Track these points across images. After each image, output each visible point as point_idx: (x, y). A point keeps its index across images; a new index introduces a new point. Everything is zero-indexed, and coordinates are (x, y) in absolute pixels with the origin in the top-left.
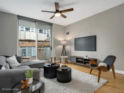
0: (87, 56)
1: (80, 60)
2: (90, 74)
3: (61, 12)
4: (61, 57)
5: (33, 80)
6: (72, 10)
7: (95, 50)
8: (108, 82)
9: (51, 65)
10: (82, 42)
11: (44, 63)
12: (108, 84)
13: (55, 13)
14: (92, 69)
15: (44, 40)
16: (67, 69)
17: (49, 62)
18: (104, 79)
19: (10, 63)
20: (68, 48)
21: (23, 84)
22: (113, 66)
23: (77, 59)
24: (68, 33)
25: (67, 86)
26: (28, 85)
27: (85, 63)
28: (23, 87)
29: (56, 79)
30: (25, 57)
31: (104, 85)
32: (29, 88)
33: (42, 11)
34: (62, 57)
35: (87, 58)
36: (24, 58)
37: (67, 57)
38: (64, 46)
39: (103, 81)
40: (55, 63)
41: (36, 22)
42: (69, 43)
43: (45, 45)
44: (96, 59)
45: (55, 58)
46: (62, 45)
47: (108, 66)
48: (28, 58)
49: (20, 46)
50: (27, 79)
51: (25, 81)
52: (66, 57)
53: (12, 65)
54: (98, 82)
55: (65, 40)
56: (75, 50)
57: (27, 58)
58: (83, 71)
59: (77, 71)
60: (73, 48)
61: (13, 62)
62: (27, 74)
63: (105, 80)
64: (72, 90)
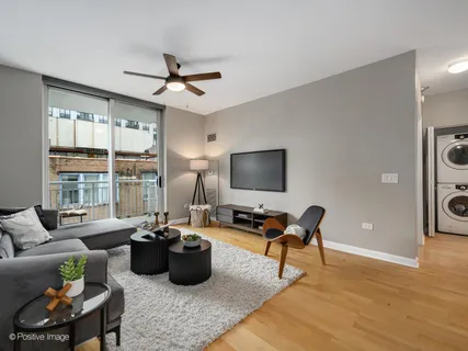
0: (261, 207)
1: (245, 216)
2: (266, 254)
3: (184, 79)
4: (191, 207)
5: (86, 284)
6: (217, 75)
7: (284, 189)
8: (304, 275)
9: (153, 235)
10: (250, 166)
11: (133, 230)
12: (303, 280)
13: (168, 80)
14: (269, 243)
15: (142, 151)
16: (199, 247)
17: (146, 227)
18: (297, 266)
19: (15, 233)
20: (211, 180)
21: (51, 298)
22: (318, 231)
23: (236, 213)
24: (212, 138)
25: (195, 294)
26: (69, 301)
27: (256, 225)
28: (51, 306)
29: (165, 277)
30: (68, 212)
31: (294, 283)
32: (70, 307)
33: (126, 72)
34: (194, 207)
35: (261, 211)
36: (65, 216)
37: (207, 207)
38: (199, 175)
39: (292, 272)
40: (166, 229)
41: (108, 99)
42: (214, 165)
43: (147, 167)
44: (286, 214)
45: (166, 214)
46: (194, 171)
47: (307, 232)
48: (82, 215)
49: (58, 170)
50: (65, 282)
51: (59, 288)
52: (203, 207)
53: (23, 240)
54: (280, 276)
55: (204, 158)
56: (231, 187)
57: (77, 215)
58: (247, 249)
59: (233, 249)
60: (225, 182)
61: (25, 230)
62: (66, 270)
63: (297, 271)
64: (209, 302)
